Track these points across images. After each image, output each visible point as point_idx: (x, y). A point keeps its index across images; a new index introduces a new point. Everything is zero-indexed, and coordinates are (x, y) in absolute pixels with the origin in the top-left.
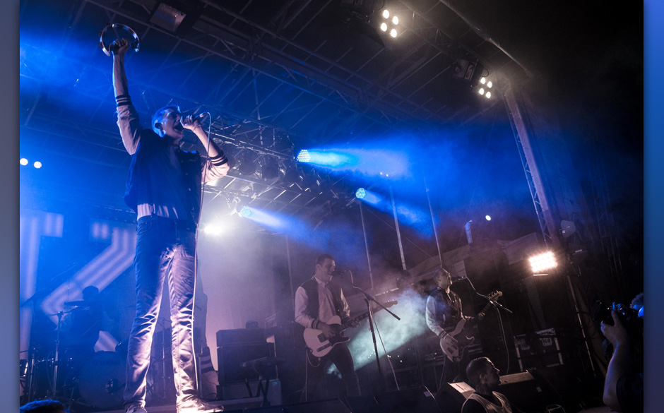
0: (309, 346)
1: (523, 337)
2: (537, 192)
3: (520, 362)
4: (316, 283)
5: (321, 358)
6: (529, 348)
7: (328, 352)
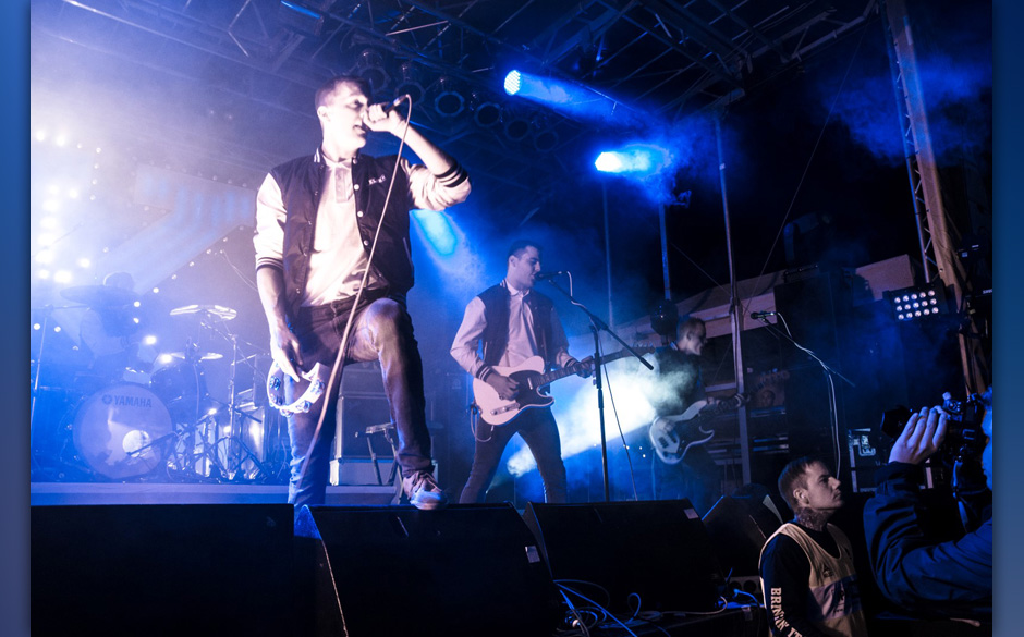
0: (478, 403)
1: (866, 433)
2: (922, 181)
3: (854, 474)
4: (509, 292)
5: (496, 427)
6: (873, 452)
7: (510, 418)
